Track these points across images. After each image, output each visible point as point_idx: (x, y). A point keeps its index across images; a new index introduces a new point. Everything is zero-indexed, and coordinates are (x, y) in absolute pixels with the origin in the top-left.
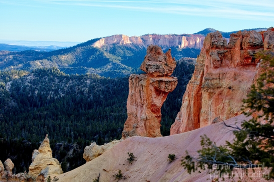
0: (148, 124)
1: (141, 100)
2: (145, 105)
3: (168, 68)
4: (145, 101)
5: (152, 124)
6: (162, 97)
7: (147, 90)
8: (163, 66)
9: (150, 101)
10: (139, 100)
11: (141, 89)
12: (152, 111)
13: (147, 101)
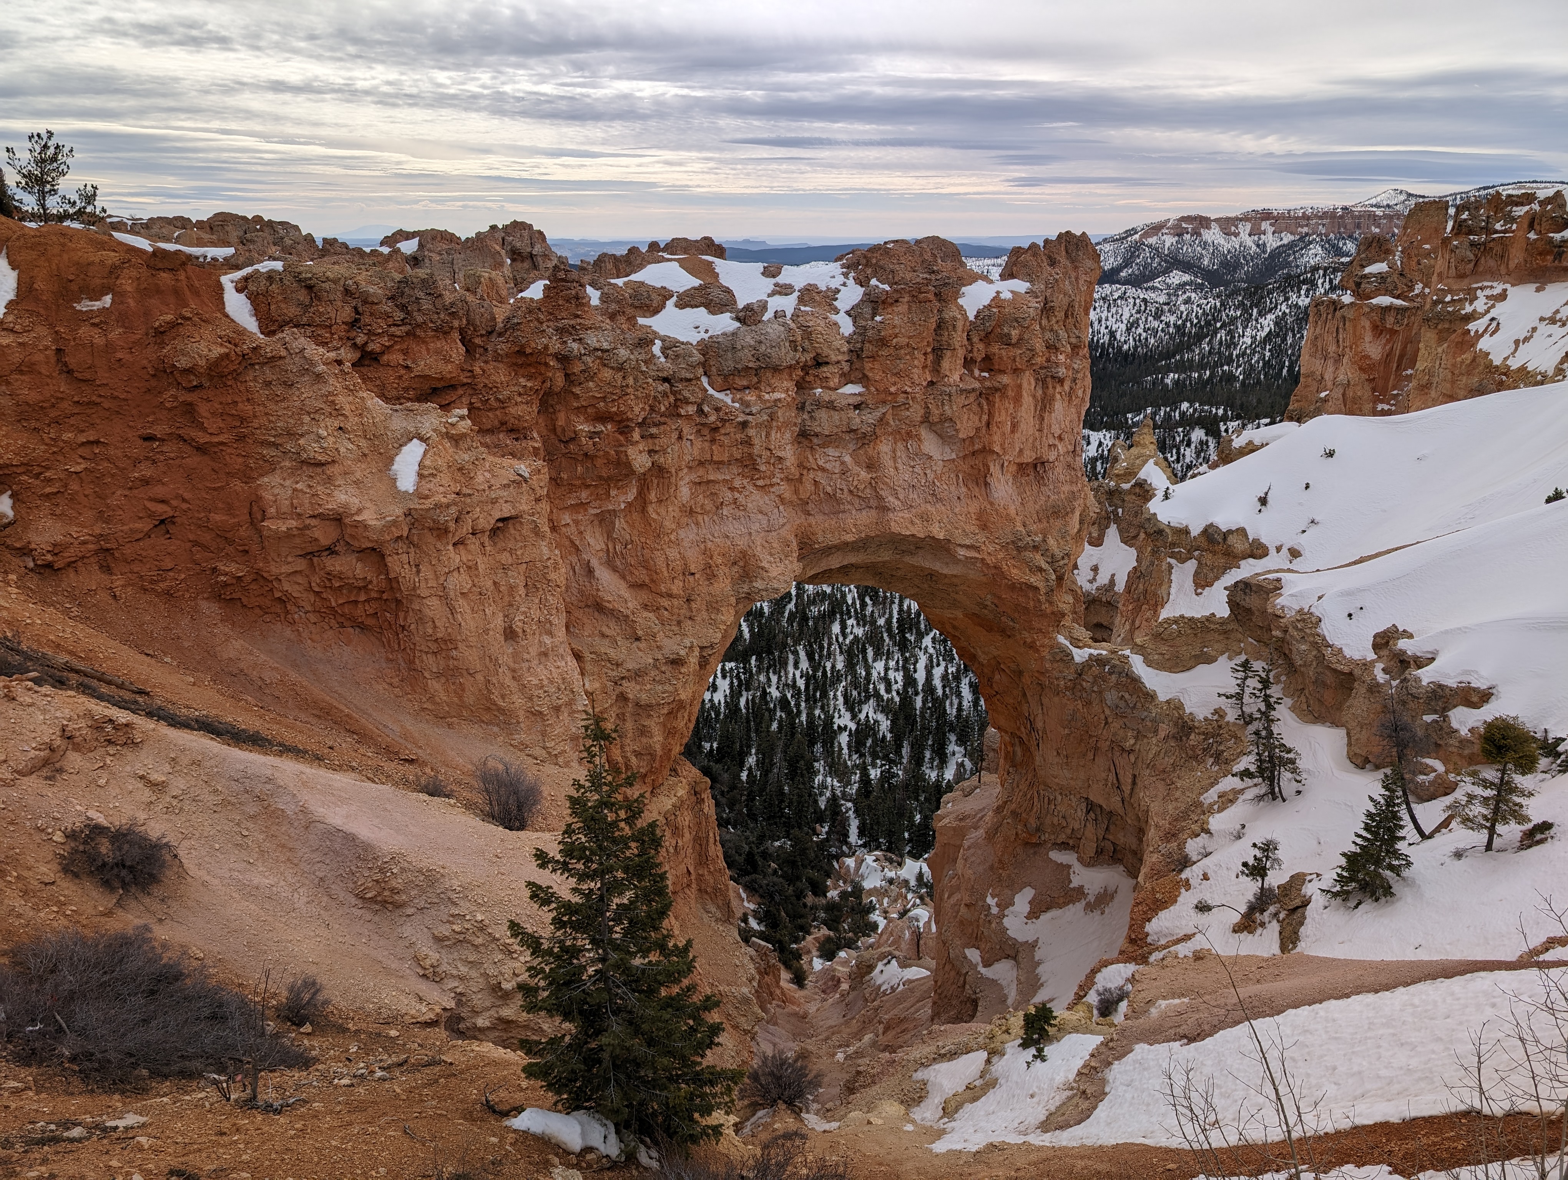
0: (1350, 393)
1: (1338, 346)
2: (1347, 357)
3: (1404, 281)
4: (1347, 350)
5: (1359, 394)
6: (1384, 341)
7: (1355, 327)
8: (1395, 277)
9: (1359, 350)
10: (1332, 348)
11: (1341, 325)
12: (1360, 369)
13: (1351, 348)
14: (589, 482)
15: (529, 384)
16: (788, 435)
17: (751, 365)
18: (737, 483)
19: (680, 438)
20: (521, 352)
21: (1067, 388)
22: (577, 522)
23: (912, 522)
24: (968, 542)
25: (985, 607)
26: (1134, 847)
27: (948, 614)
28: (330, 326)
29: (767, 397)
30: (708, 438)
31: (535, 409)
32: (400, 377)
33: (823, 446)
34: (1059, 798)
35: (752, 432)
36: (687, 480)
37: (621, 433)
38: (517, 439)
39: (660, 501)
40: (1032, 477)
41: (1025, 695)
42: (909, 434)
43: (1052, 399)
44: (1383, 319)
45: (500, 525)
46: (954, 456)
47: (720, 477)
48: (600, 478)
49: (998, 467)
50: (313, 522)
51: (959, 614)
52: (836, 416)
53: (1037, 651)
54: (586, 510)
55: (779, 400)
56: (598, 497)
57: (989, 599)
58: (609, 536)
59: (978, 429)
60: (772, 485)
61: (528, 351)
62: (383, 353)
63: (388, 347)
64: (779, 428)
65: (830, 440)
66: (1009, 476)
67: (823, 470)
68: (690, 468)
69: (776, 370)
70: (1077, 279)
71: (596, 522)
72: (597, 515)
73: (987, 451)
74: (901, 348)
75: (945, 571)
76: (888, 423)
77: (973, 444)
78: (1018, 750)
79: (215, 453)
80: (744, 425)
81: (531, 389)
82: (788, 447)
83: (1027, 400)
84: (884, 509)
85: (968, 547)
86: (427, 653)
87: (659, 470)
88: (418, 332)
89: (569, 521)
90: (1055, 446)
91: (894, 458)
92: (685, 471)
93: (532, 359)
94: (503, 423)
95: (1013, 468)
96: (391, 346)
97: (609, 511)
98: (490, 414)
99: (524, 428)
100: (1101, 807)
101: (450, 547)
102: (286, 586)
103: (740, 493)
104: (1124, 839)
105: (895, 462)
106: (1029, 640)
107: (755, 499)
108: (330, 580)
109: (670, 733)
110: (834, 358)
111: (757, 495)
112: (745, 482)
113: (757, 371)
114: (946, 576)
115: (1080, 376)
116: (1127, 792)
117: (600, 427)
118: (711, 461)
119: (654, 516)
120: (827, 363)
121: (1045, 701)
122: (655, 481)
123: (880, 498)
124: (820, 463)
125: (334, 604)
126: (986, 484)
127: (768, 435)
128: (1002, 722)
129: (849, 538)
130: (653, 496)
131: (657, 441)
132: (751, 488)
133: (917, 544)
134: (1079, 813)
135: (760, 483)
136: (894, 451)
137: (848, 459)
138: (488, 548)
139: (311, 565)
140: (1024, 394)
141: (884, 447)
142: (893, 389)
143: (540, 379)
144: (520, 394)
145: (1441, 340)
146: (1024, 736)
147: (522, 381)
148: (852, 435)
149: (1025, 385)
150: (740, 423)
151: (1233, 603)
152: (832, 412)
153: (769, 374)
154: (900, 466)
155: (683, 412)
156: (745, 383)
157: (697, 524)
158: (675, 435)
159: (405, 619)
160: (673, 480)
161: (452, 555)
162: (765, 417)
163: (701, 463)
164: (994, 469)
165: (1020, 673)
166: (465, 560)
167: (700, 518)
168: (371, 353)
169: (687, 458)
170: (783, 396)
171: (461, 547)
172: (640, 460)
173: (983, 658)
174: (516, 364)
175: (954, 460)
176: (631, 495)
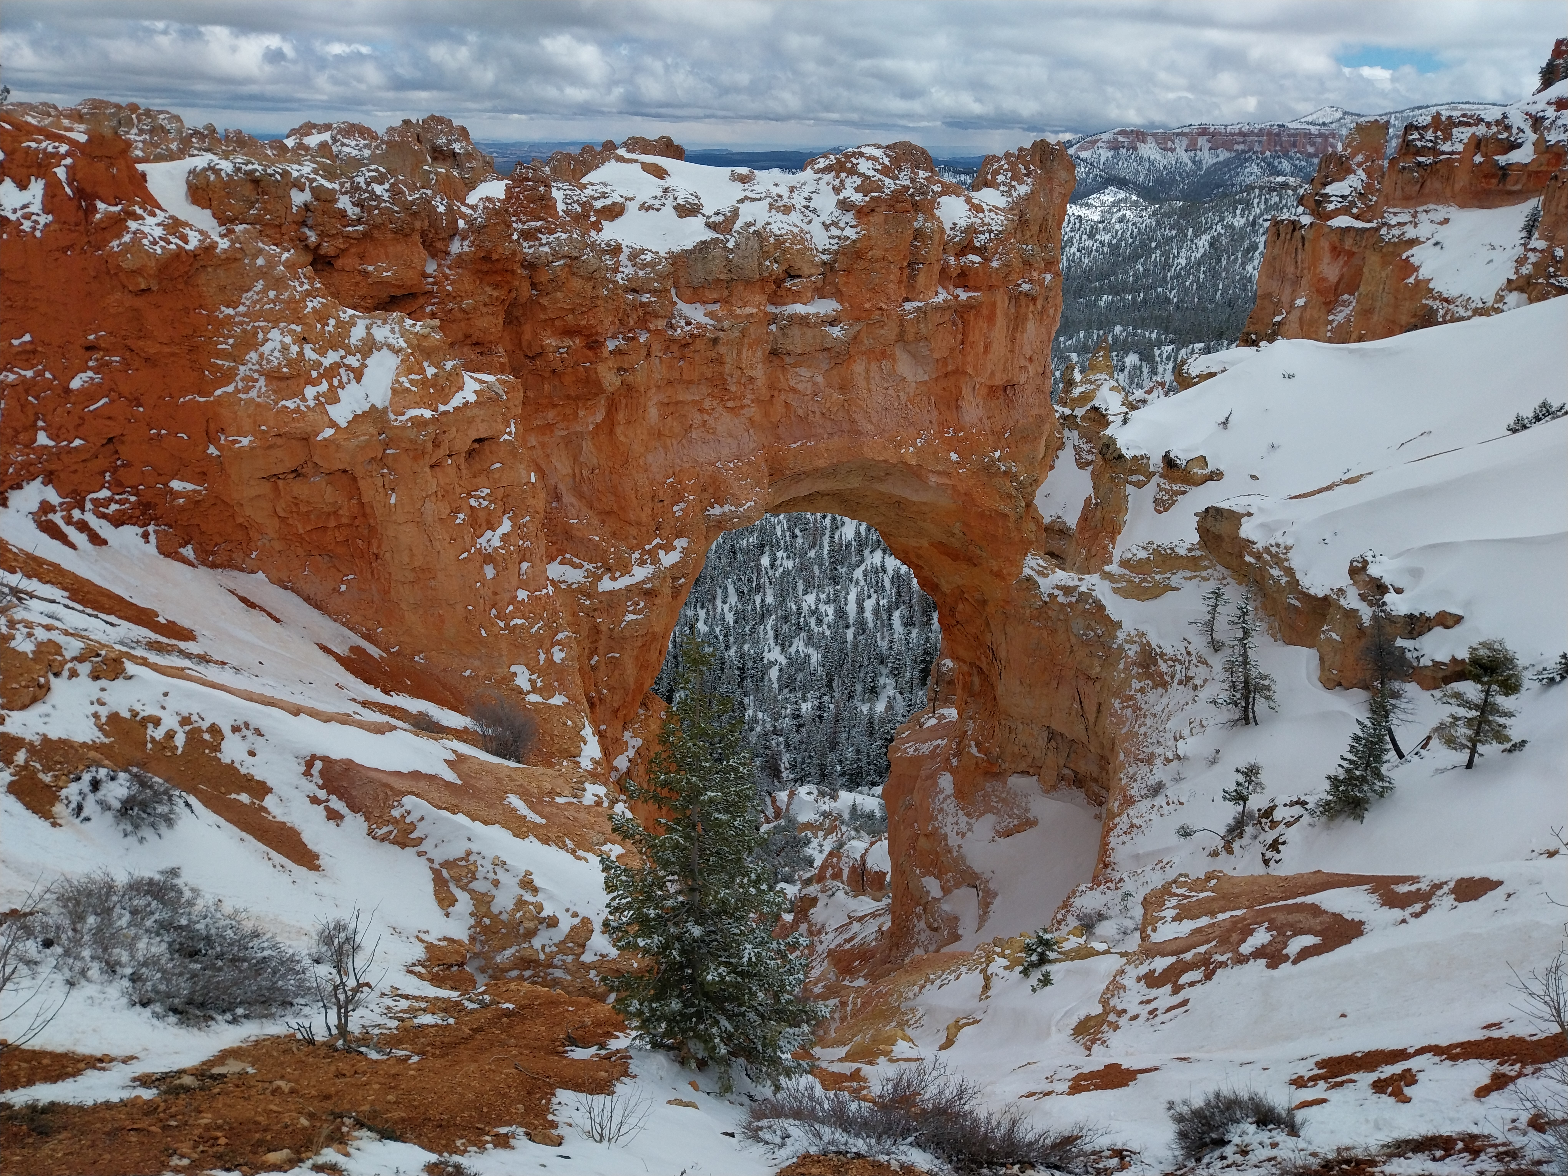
0: (1307, 316)
1: (1297, 268)
2: (1305, 279)
3: (1364, 201)
4: (1306, 272)
7: (1314, 248)
9: (1317, 271)
11: (1300, 245)
12: (1317, 291)
13: (1310, 270)
14: (556, 401)
15: (495, 294)
16: (759, 353)
17: (722, 277)
18: (707, 404)
19: (648, 355)
20: (487, 259)
21: (1039, 307)
22: (543, 445)
23: (885, 448)
24: (940, 468)
25: (953, 535)
26: (1095, 775)
27: (912, 543)
28: (280, 226)
29: (738, 311)
30: (677, 354)
31: (501, 321)
32: (357, 284)
33: (795, 365)
34: (1021, 727)
35: (722, 349)
36: (655, 400)
37: (590, 348)
38: (482, 354)
39: (628, 423)
40: (1001, 400)
41: (988, 624)
42: (883, 354)
43: (1025, 318)
44: (1342, 240)
45: (477, 446)
46: (926, 378)
47: (690, 398)
48: (569, 397)
49: (969, 389)
50: (279, 441)
51: (924, 543)
52: (809, 333)
53: (1004, 579)
54: (552, 432)
55: (752, 315)
56: (565, 418)
57: (957, 528)
58: (576, 459)
59: (952, 350)
60: (742, 407)
61: (495, 257)
62: (337, 257)
63: (343, 251)
64: (750, 346)
65: (803, 358)
66: (980, 400)
67: (794, 390)
68: (659, 387)
69: (748, 282)
70: (1051, 190)
71: (562, 445)
72: (563, 437)
73: (960, 372)
74: (877, 261)
75: (915, 498)
76: (862, 342)
77: (946, 364)
78: (976, 680)
79: (166, 364)
80: (715, 341)
81: (497, 299)
82: (760, 366)
83: (1001, 321)
84: (856, 432)
85: (939, 473)
86: (403, 583)
87: (629, 389)
88: (376, 234)
89: (534, 443)
90: (1026, 368)
91: (868, 379)
92: (654, 390)
93: (499, 266)
94: (467, 336)
95: (984, 391)
96: (347, 249)
97: (576, 433)
98: (454, 326)
99: (490, 342)
100: (1062, 735)
101: (427, 470)
102: (248, 511)
103: (710, 415)
104: (1088, 766)
105: (868, 383)
106: (995, 569)
107: (724, 422)
108: (297, 504)
109: (643, 666)
110: (806, 271)
111: (726, 417)
112: (715, 403)
113: (729, 284)
114: (914, 503)
115: (1052, 294)
116: (1092, 719)
117: (568, 342)
118: (681, 381)
119: (622, 438)
120: (799, 276)
121: (1009, 630)
122: (624, 401)
123: (853, 422)
124: (792, 383)
125: (301, 531)
126: (958, 407)
127: (739, 353)
128: (961, 652)
129: (821, 463)
130: (621, 417)
131: (625, 357)
132: (720, 409)
133: (888, 471)
134: (1040, 741)
135: (730, 404)
136: (867, 371)
137: (820, 379)
138: (464, 472)
139: (276, 488)
140: (998, 312)
141: (859, 367)
142: (867, 306)
143: (506, 288)
144: (485, 305)
145: (1384, 264)
146: (984, 666)
147: (489, 290)
148: (825, 354)
149: (999, 304)
150: (710, 339)
151: (1202, 530)
152: (806, 329)
153: (741, 287)
154: (873, 387)
155: (652, 327)
156: (715, 296)
157: (665, 448)
158: (644, 352)
159: (379, 547)
160: (642, 400)
161: (429, 478)
162: (737, 334)
163: (670, 383)
164: (966, 391)
165: (984, 602)
166: (442, 483)
167: (668, 441)
168: (325, 256)
169: (657, 376)
170: (755, 311)
171: (438, 469)
172: (610, 379)
173: (946, 587)
174: (480, 271)
175: (926, 382)
176: (599, 416)
